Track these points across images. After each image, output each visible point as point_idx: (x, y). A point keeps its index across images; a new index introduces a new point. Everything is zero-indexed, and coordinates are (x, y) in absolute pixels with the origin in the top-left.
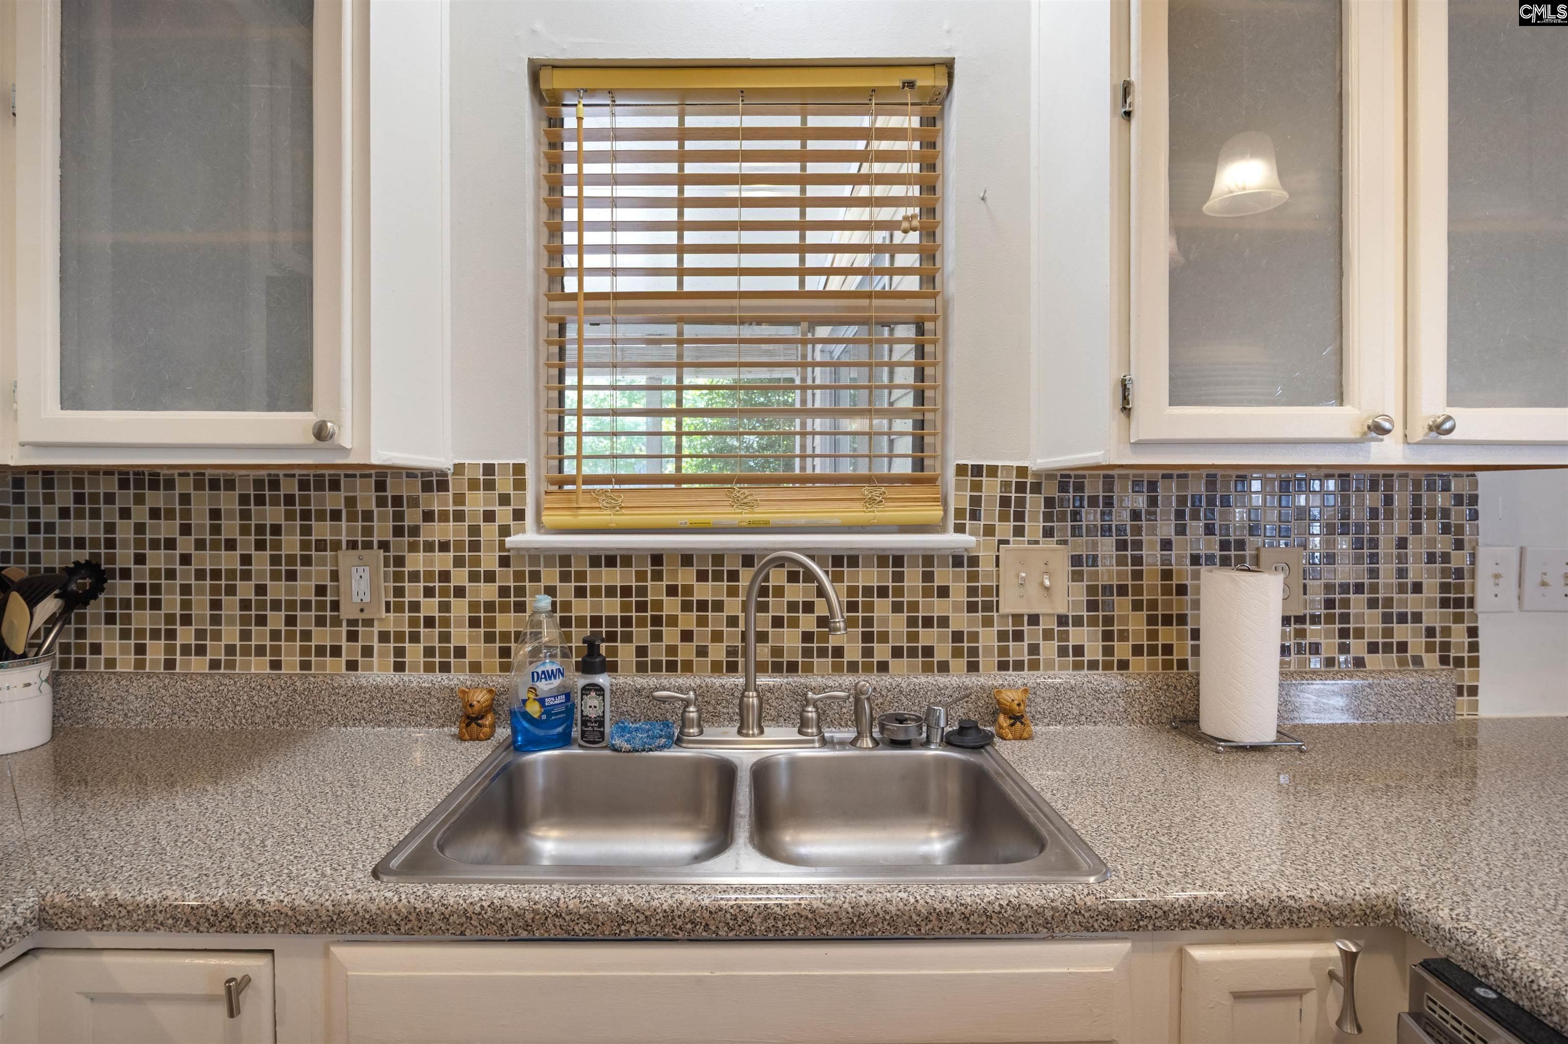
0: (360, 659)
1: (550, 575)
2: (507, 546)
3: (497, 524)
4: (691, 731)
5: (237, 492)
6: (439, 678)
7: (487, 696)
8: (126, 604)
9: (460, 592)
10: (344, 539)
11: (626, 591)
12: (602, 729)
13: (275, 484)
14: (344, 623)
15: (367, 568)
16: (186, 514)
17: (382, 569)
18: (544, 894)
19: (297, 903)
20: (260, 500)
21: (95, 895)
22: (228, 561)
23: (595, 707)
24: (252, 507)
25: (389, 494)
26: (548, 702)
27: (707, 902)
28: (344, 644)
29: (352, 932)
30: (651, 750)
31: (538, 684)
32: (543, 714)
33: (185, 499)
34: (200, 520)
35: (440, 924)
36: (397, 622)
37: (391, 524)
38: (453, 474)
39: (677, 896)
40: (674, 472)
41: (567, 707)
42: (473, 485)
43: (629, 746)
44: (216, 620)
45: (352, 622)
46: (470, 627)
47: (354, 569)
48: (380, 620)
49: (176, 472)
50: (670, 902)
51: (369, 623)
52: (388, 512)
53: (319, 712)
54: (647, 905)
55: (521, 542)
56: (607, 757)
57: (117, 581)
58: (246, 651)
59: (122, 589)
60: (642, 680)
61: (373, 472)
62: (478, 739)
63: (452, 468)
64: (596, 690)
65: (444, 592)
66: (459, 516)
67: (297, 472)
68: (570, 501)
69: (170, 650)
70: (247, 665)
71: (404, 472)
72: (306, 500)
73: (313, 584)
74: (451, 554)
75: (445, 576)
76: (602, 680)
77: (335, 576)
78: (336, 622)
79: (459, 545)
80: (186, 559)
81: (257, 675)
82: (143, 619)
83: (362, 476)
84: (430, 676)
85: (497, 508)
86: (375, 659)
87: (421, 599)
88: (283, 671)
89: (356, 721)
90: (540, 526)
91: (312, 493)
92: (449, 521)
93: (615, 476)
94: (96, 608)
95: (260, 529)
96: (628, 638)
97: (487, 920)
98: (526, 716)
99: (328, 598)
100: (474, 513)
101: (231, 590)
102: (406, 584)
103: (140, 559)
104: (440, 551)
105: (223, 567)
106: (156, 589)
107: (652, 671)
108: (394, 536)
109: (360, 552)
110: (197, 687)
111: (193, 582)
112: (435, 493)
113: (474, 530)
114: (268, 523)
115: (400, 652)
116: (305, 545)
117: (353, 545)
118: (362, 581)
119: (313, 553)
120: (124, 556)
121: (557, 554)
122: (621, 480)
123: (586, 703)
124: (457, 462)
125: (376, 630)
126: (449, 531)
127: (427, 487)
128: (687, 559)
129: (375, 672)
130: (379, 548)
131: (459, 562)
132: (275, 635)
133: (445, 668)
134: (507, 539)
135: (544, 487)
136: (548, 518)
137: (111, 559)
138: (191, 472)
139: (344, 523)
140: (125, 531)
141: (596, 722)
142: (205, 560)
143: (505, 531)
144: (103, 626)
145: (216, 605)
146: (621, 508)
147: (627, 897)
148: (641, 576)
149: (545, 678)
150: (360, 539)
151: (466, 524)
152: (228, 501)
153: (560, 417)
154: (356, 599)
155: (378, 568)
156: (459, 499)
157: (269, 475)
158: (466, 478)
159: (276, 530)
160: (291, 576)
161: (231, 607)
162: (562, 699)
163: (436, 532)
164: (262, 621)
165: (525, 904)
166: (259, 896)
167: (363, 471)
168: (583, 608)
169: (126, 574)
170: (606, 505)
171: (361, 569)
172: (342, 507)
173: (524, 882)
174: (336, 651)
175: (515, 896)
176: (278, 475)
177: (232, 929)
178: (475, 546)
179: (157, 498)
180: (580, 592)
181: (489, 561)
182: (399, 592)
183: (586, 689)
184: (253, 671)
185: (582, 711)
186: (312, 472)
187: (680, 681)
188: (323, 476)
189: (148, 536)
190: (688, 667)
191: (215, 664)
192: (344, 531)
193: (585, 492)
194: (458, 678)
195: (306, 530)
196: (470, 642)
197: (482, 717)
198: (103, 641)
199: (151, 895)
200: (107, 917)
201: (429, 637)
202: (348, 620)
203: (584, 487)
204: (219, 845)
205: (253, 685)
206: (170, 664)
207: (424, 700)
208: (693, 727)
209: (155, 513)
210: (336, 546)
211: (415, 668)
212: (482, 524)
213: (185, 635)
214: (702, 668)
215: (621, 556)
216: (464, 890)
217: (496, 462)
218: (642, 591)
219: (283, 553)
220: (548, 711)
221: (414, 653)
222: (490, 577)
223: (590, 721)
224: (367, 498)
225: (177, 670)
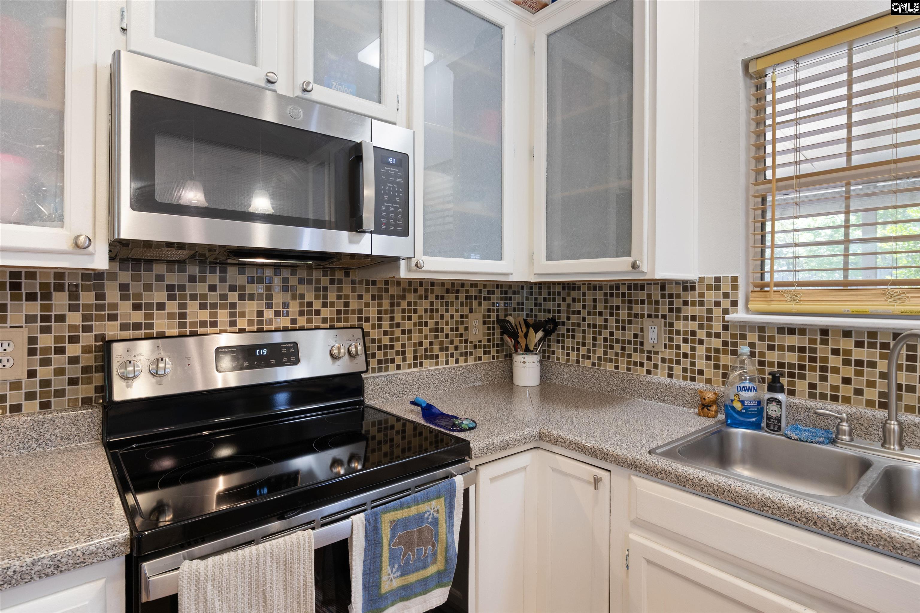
0: (652, 369)
1: (753, 337)
2: (726, 319)
3: (721, 308)
4: (844, 437)
5: (603, 291)
6: (690, 384)
7: (713, 396)
8: (563, 336)
9: (701, 342)
10: (646, 313)
11: (802, 350)
12: (779, 424)
13: (618, 288)
14: (646, 352)
15: (656, 327)
16: (584, 300)
17: (663, 328)
18: (724, 481)
19: (619, 454)
20: (612, 295)
21: (555, 433)
22: (600, 321)
23: (775, 411)
24: (609, 298)
25: (667, 292)
26: (746, 403)
27: (816, 510)
28: (645, 361)
29: (639, 471)
30: (812, 442)
31: (740, 393)
32: (743, 409)
33: (584, 294)
34: (590, 303)
35: (675, 479)
36: (670, 354)
37: (668, 306)
38: (699, 282)
39: (798, 503)
40: (842, 279)
41: (758, 408)
42: (709, 288)
43: (797, 437)
44: (594, 345)
45: (649, 352)
46: (706, 360)
47: (650, 327)
48: (662, 352)
49: (581, 283)
50: (793, 503)
51: (657, 353)
52: (666, 301)
53: (634, 391)
54: (779, 501)
55: (734, 318)
56: (782, 440)
57: (561, 327)
58: (605, 360)
59: (562, 330)
60: (811, 403)
61: (659, 282)
62: (708, 416)
63: (698, 279)
64: (776, 402)
65: (693, 341)
66: (701, 304)
67: (627, 282)
68: (766, 296)
69: (578, 356)
70: (605, 366)
71: (674, 282)
72: (630, 295)
73: (632, 333)
74: (697, 322)
75: (693, 333)
76: (780, 396)
77: (642, 330)
78: (642, 351)
79: (701, 318)
80: (584, 319)
81: (609, 371)
82: (569, 342)
83: (655, 284)
84: (685, 382)
85: (722, 300)
86: (659, 370)
87: (682, 344)
88: (619, 371)
89: (650, 398)
90: (748, 310)
91: (633, 292)
92: (696, 306)
93: (796, 282)
94: (554, 337)
95: (612, 307)
96: (802, 377)
97: (696, 483)
98: (733, 408)
99: (639, 340)
100: (709, 303)
101: (600, 333)
102: (674, 336)
103: (568, 318)
104: (691, 321)
105: (597, 323)
106: (574, 331)
107: (819, 399)
108: (669, 312)
109: (653, 319)
110: (587, 372)
111: (586, 329)
112: (689, 292)
113: (709, 311)
114: (615, 305)
115: (671, 369)
116: (630, 315)
117: (650, 316)
118: (654, 333)
119: (633, 319)
120: (563, 317)
121: (757, 325)
122: (801, 284)
123: (769, 408)
124: (701, 276)
125: (660, 356)
126: (696, 311)
127: (685, 289)
128: (847, 333)
129: (659, 376)
130: (662, 318)
131: (701, 327)
132: (617, 354)
133: (693, 379)
134: (726, 316)
135: (751, 288)
136: (751, 306)
137: (559, 318)
138: (586, 283)
139: (646, 306)
140: (563, 307)
141: (776, 419)
142: (590, 320)
143: (726, 312)
144: (556, 344)
145: (594, 339)
146: (800, 301)
147: (768, 494)
148: (812, 341)
149: (745, 390)
150: (653, 313)
151: (705, 308)
152: (600, 295)
153: (762, 250)
154: (651, 341)
155: (661, 327)
156: (702, 295)
157: (615, 284)
158: (705, 284)
159: (618, 308)
160: (624, 329)
161: (600, 341)
162: (755, 403)
163: (689, 311)
164: (611, 347)
165: (714, 482)
166: (606, 447)
167: (655, 282)
168: (773, 356)
169: (564, 324)
170: (789, 299)
171: (653, 327)
172: (645, 298)
173: (715, 474)
174: (642, 365)
175: (710, 477)
176: (619, 284)
177: (596, 457)
178: (709, 319)
179: (574, 294)
180: (771, 348)
181: (717, 327)
182: (671, 339)
183: (770, 400)
184: (608, 369)
185: (767, 412)
186: (633, 282)
187: (840, 408)
188: (637, 284)
189: (571, 309)
190: (847, 400)
191: (594, 364)
192: (647, 309)
193: (775, 291)
194: (699, 385)
195: (630, 309)
196: (706, 368)
197: (710, 406)
198: (556, 350)
199: (571, 437)
200: (558, 441)
201: (685, 363)
202: (647, 351)
203: (775, 288)
204: (593, 429)
205: (608, 375)
206: (578, 362)
207: (682, 393)
208: (845, 435)
209: (574, 300)
210: (643, 316)
211: (678, 377)
212: (713, 308)
213: (583, 351)
214: (859, 403)
215: (798, 329)
216: (686, 468)
217: (721, 276)
218: (813, 350)
219: (621, 318)
220: (746, 408)
221: (678, 370)
222: (717, 335)
223: (772, 418)
224: (657, 294)
225: (580, 365)
